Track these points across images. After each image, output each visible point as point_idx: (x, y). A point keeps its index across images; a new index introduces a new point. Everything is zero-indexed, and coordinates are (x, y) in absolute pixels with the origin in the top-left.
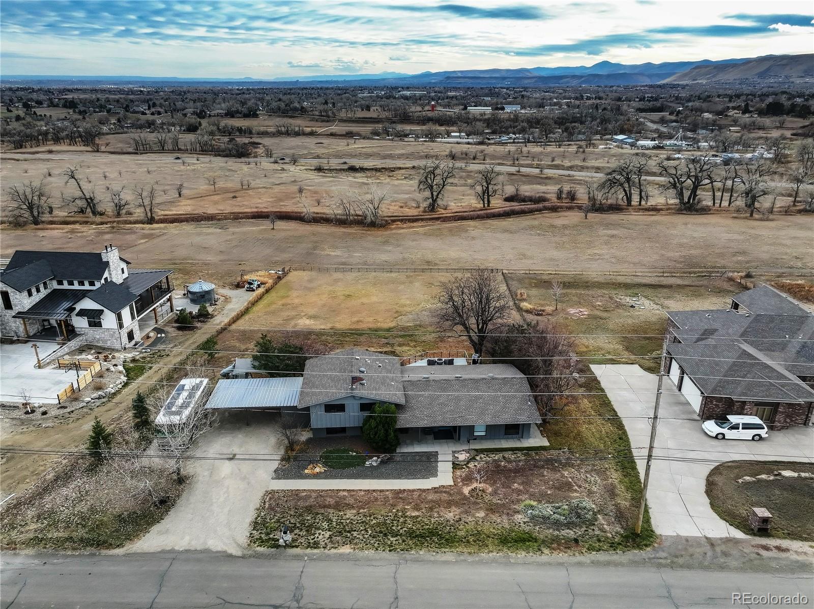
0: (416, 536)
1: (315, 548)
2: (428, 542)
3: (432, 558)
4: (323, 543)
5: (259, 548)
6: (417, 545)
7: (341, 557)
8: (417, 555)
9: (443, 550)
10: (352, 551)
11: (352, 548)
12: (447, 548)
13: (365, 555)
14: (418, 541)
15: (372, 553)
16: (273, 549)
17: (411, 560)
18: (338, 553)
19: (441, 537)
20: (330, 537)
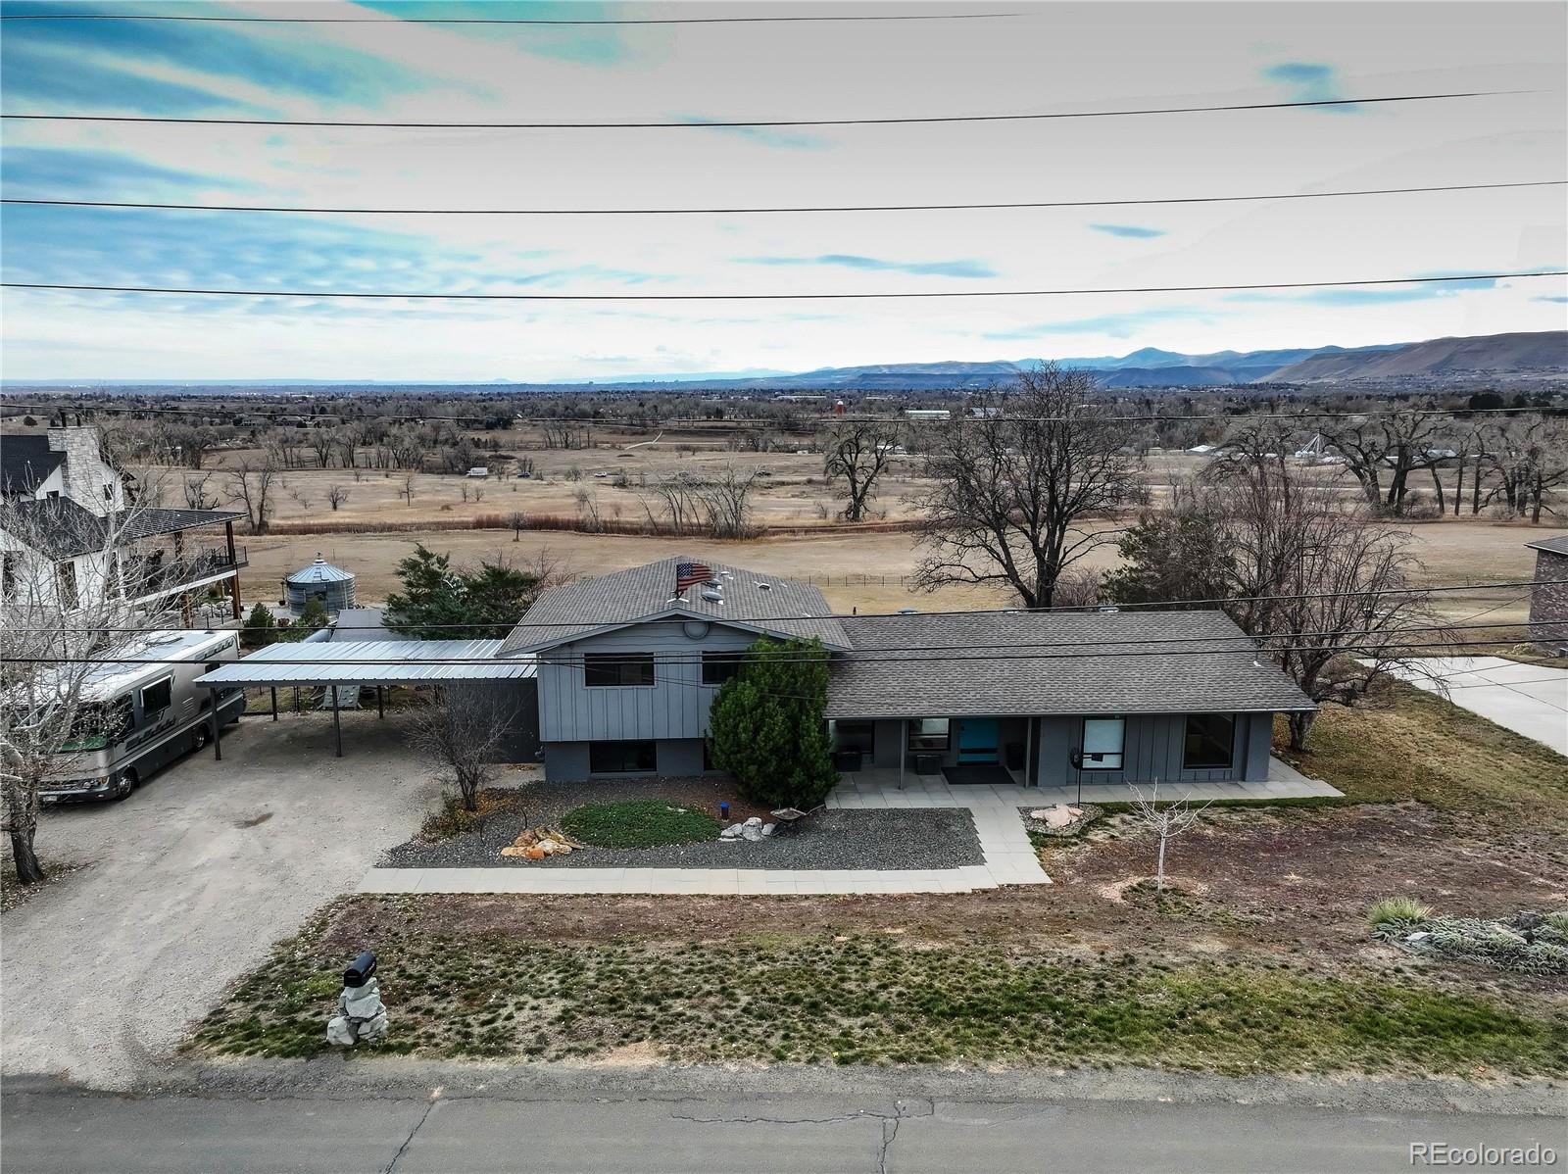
0: (955, 1012)
1: (489, 1053)
2: (1014, 1032)
3: (1056, 1091)
4: (531, 1036)
5: (225, 1060)
6: (965, 1041)
7: (610, 1087)
8: (979, 1079)
9: (1097, 1057)
10: (662, 1062)
11: (661, 1054)
12: (1113, 1051)
13: (725, 1077)
14: (970, 1026)
15: (756, 1070)
16: (289, 1062)
17: (954, 1098)
18: (591, 1073)
19: (1067, 1014)
20: (566, 1016)
